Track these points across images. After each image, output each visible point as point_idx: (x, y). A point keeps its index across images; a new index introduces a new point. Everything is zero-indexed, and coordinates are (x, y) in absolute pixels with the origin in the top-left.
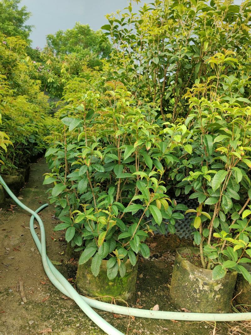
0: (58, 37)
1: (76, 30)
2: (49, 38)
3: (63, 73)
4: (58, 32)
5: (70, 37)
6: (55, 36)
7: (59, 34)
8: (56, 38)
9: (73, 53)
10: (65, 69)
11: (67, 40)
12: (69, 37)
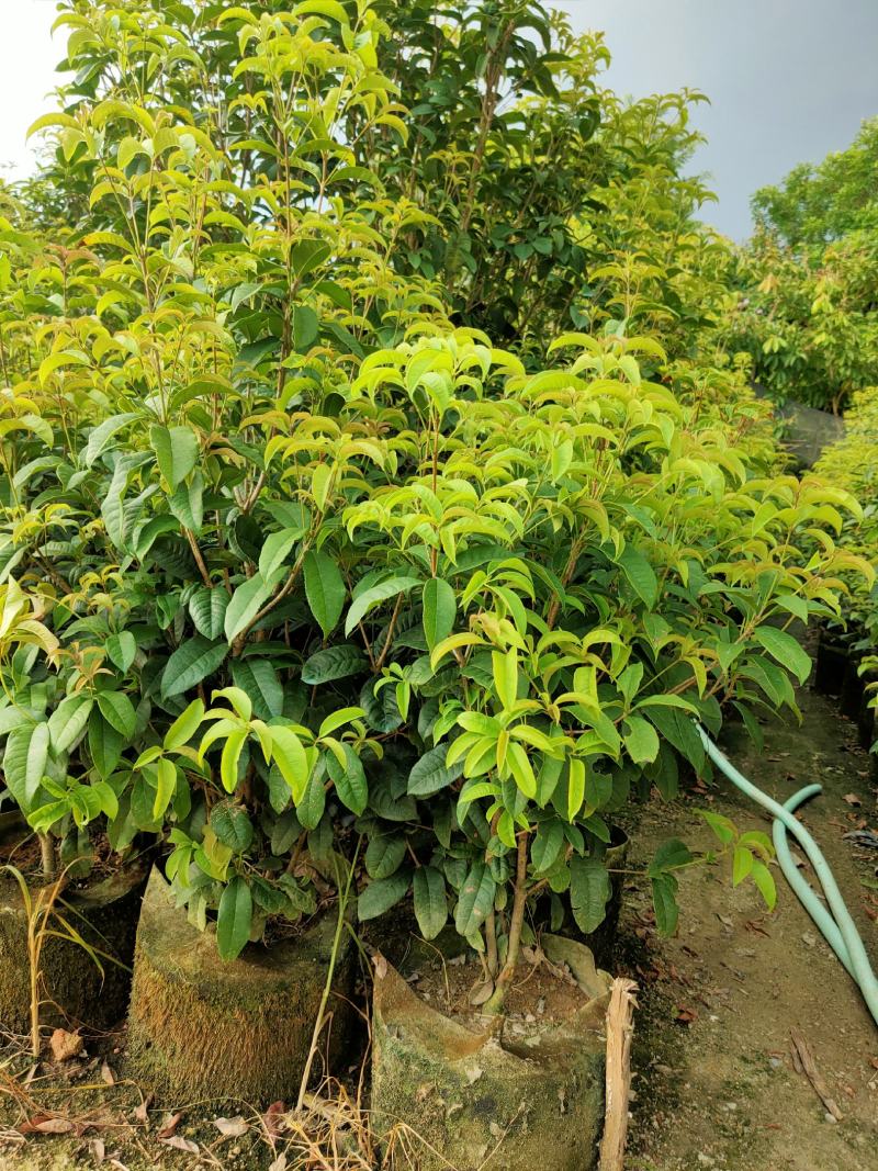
0: (791, 189)
1: (865, 147)
2: (762, 200)
3: (820, 312)
4: (794, 173)
5: (840, 180)
6: (783, 189)
7: (798, 177)
8: (785, 196)
9: (853, 234)
10: (828, 298)
11: (828, 191)
12: (837, 179)
